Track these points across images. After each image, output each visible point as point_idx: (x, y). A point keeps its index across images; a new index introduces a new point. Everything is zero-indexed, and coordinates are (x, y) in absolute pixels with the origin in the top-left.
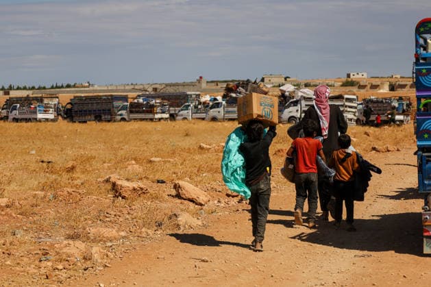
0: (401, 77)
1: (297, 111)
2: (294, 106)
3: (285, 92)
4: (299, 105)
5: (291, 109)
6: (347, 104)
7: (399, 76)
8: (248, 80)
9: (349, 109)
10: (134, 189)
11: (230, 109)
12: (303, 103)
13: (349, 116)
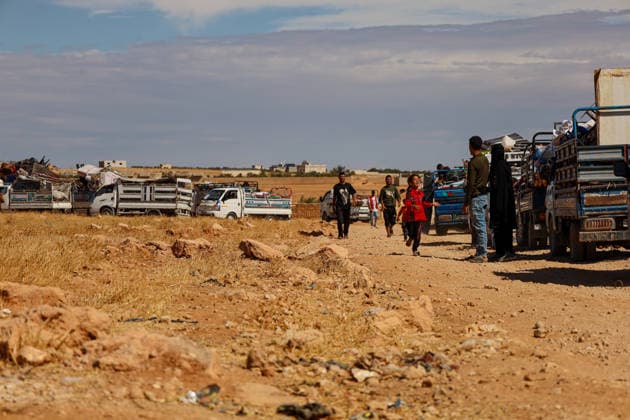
0: (173, 168)
1: (112, 199)
2: (107, 192)
3: (85, 175)
4: (115, 192)
5: (104, 196)
6: (179, 189)
7: (170, 167)
8: (32, 159)
9: (182, 197)
10: (200, 247)
11: (19, 196)
12: (121, 188)
13: (182, 206)
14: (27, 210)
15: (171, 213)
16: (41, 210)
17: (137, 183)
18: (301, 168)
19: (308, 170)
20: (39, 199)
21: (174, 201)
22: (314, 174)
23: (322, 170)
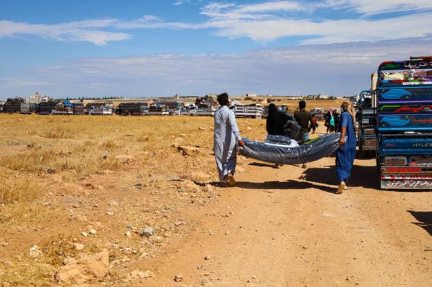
6: (257, 108)
11: (200, 110)
12: (236, 108)
13: (258, 114)
14: (202, 115)
15: (254, 117)
16: (207, 115)
17: (242, 106)
18: (318, 96)
19: (321, 97)
20: (207, 111)
21: (255, 112)
22: (322, 99)
23: (326, 97)
